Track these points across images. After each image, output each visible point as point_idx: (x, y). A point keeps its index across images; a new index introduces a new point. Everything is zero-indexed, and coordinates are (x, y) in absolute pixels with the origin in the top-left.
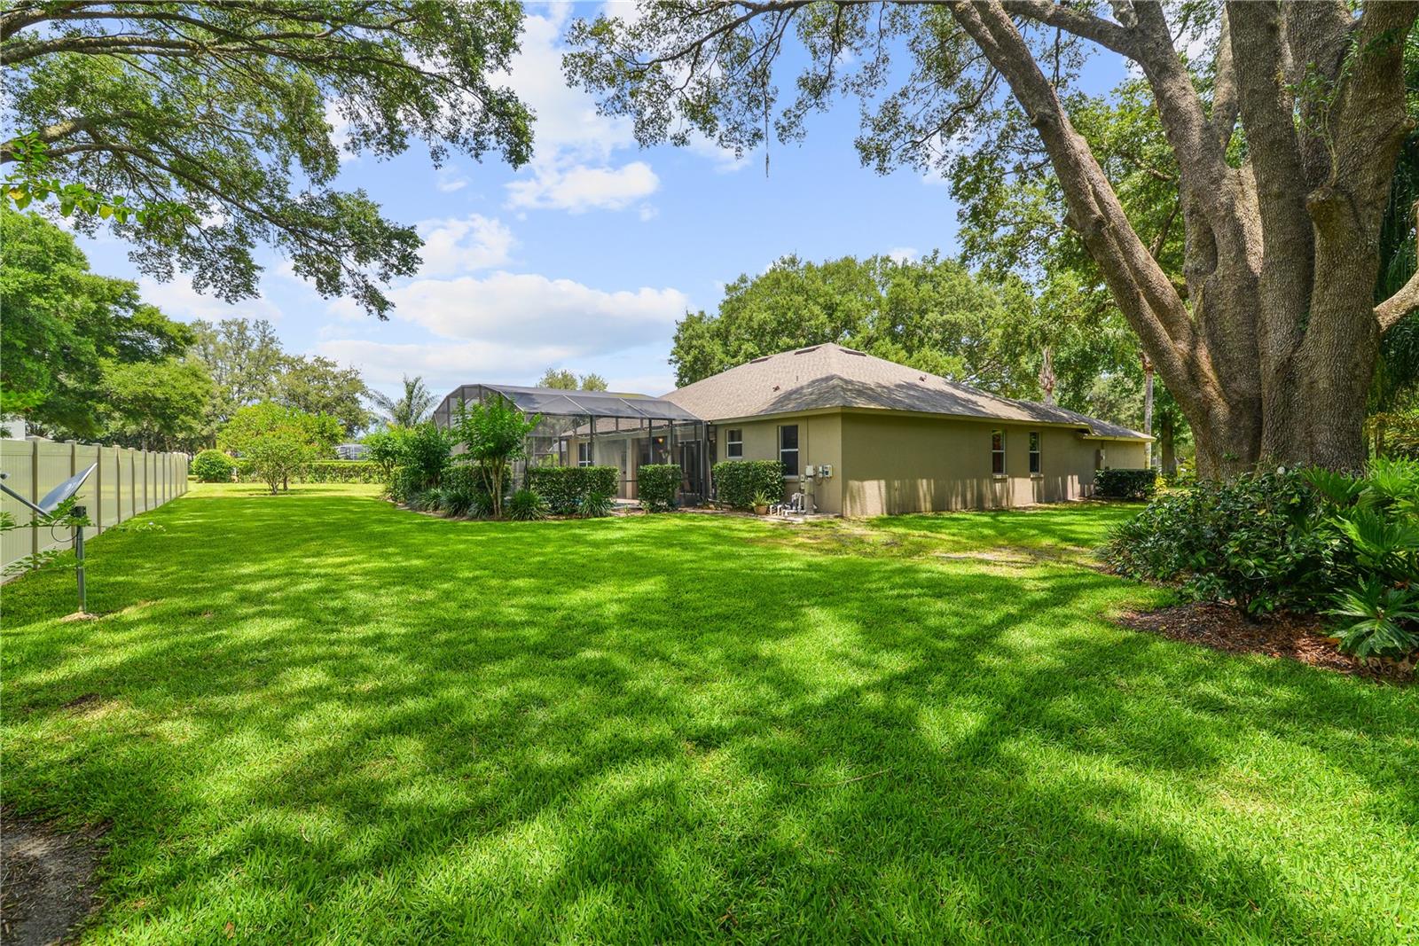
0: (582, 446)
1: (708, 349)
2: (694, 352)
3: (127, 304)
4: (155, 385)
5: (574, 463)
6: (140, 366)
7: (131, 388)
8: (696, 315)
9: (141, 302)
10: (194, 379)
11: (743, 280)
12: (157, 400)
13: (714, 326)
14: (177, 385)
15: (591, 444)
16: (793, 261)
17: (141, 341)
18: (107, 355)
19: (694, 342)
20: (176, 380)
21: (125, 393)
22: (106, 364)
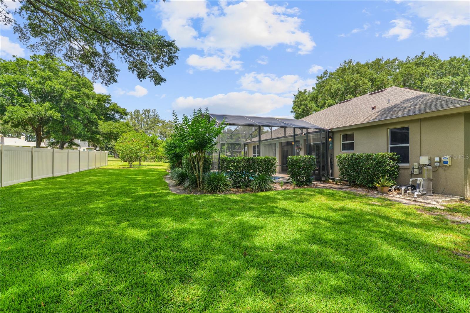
0: (254, 147)
1: (309, 106)
2: (302, 107)
3: (107, 102)
4: (114, 129)
5: (251, 155)
6: (110, 122)
7: (106, 129)
8: (303, 91)
9: (112, 102)
10: (127, 126)
11: (326, 73)
12: (115, 134)
13: (312, 95)
14: (121, 128)
15: (258, 146)
16: (350, 62)
17: (113, 115)
18: (101, 119)
19: (303, 103)
20: (121, 127)
21: (104, 131)
22: (100, 122)
